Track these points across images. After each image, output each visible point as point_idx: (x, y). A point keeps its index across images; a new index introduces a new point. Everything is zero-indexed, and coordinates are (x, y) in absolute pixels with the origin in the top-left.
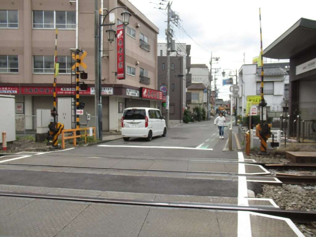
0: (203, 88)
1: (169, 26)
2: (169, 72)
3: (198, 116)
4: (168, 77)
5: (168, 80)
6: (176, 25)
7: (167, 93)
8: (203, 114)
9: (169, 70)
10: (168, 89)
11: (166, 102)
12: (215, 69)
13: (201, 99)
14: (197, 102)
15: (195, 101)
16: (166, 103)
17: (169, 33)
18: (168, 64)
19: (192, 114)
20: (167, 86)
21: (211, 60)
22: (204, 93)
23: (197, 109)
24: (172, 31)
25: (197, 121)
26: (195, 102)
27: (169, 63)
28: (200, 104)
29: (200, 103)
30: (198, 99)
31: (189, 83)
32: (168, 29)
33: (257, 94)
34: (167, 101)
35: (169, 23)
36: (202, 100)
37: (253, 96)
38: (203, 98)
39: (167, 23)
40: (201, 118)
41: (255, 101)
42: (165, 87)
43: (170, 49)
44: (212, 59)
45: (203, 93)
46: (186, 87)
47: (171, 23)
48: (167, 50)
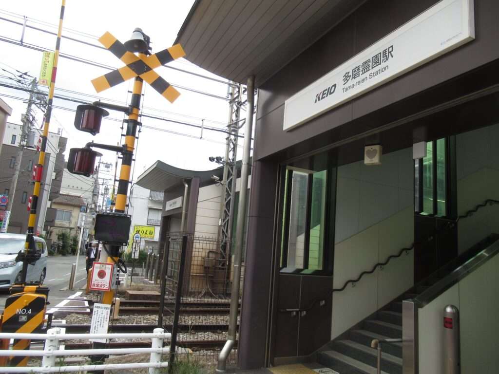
0: (81, 205)
1: (29, 109)
2: (16, 176)
3: (64, 247)
4: (14, 183)
5: (13, 188)
6: (42, 110)
7: (9, 207)
8: (73, 245)
9: (17, 173)
10: (11, 200)
11: (4, 220)
12: (104, 179)
13: (73, 221)
14: (66, 224)
15: (65, 223)
16: (3, 223)
17: (28, 120)
18: (18, 164)
19: (52, 242)
20: (10, 196)
21: (99, 165)
22: (81, 211)
23: (63, 237)
24: (34, 118)
25: (60, 255)
26: (63, 225)
27: (20, 162)
28: (71, 229)
29: (72, 226)
30: (69, 220)
31: (55, 193)
32: (27, 114)
33: (147, 224)
34: (5, 218)
35: (30, 105)
36: (76, 223)
37: (143, 226)
38: (78, 219)
39: (26, 105)
40: (68, 251)
41: (145, 233)
42: (7, 197)
43: (25, 143)
44: (101, 164)
45: (79, 211)
46: (49, 200)
47: (33, 106)
48: (20, 143)
